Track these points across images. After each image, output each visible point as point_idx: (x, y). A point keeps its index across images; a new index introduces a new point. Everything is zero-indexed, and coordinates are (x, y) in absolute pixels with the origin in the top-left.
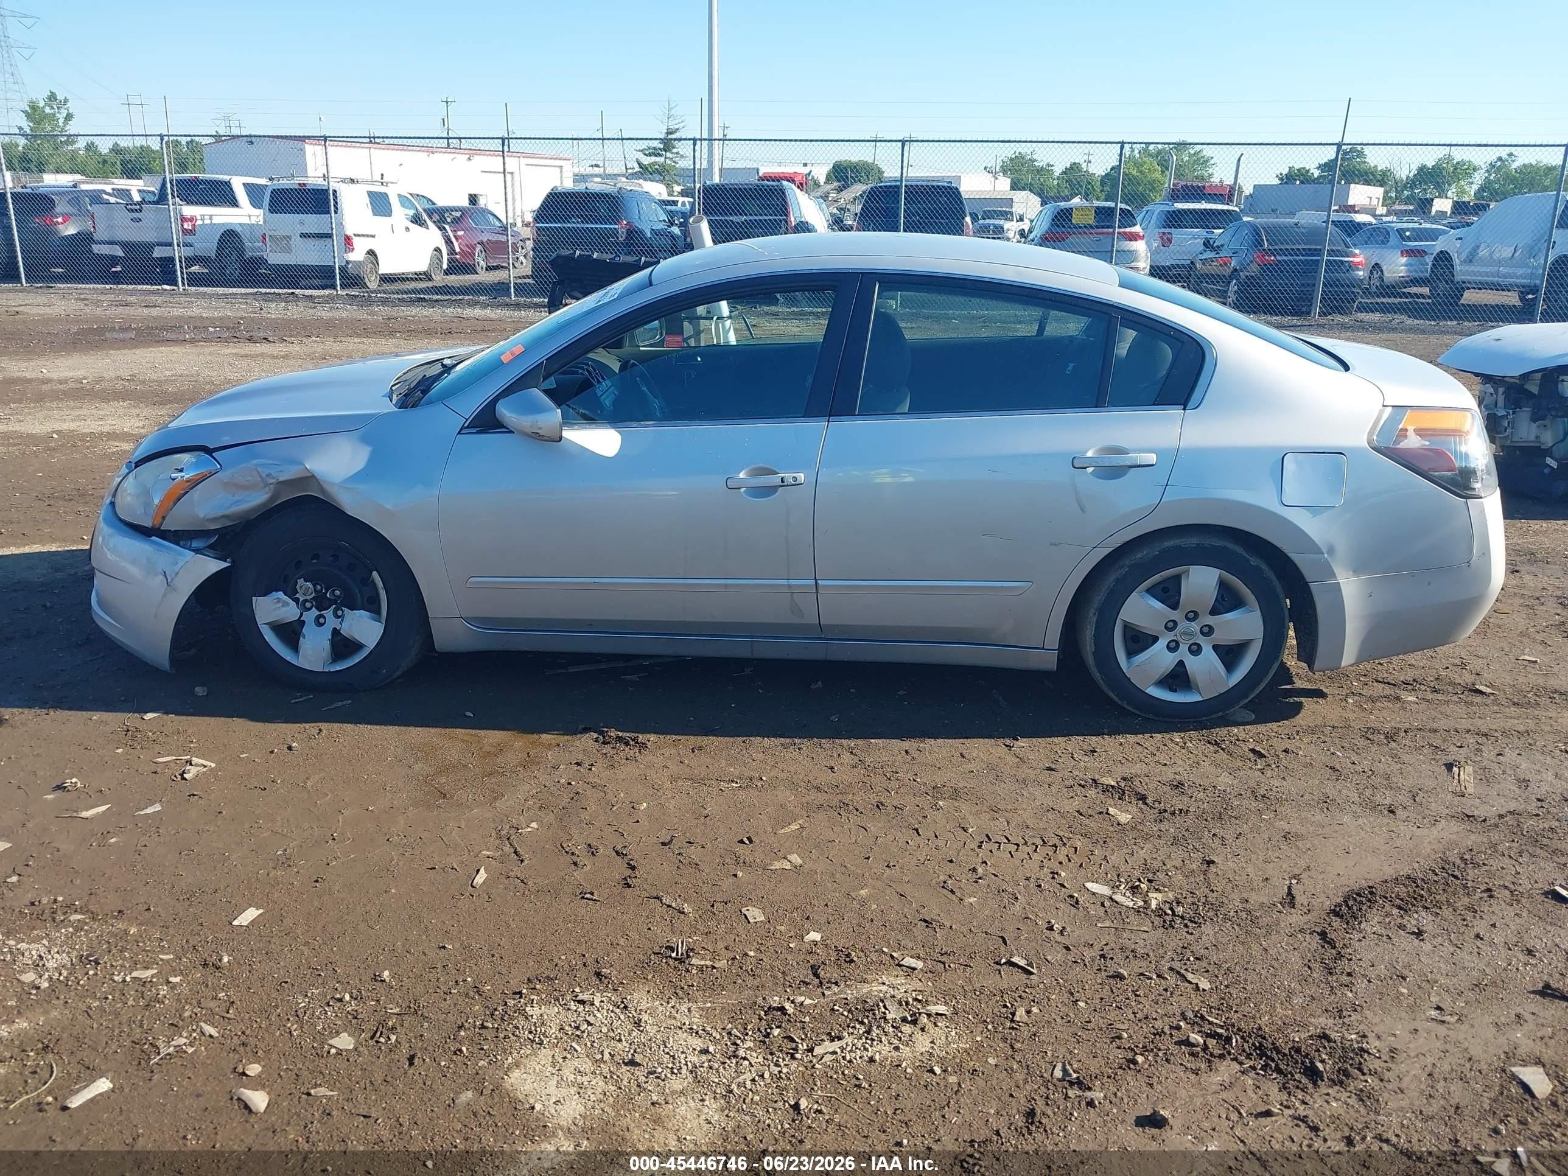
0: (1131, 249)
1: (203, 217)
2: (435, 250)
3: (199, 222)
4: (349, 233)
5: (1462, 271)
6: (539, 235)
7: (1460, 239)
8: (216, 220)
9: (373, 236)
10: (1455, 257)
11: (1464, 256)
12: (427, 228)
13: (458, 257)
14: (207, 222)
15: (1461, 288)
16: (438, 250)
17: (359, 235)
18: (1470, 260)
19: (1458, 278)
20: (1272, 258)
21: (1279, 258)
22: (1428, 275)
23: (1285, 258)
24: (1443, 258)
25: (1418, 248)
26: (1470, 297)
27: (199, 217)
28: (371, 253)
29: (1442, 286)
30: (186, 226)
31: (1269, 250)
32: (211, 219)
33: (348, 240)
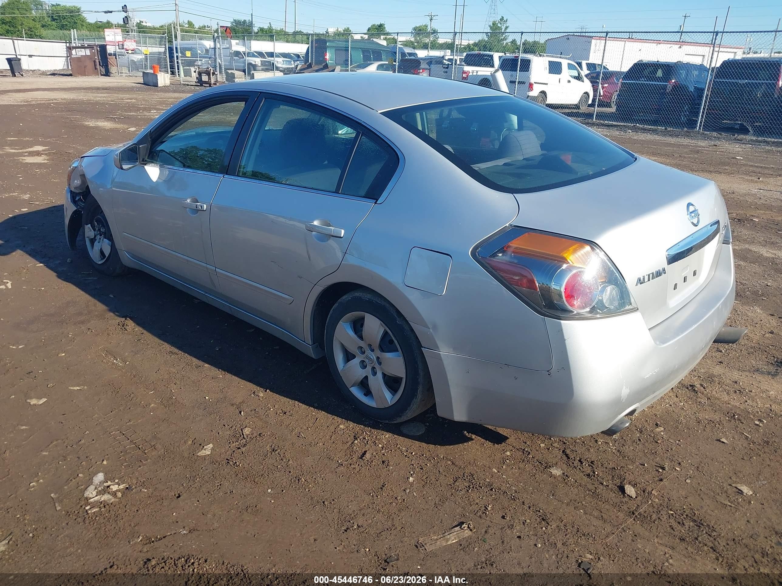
1: (473, 72)
2: (585, 93)
3: (471, 74)
4: (532, 81)
6: (622, 87)
8: (479, 73)
9: (547, 84)
12: (583, 81)
13: (601, 98)
14: (475, 74)
16: (587, 93)
17: (537, 83)
27: (471, 72)
28: (543, 93)
30: (464, 76)
32: (477, 73)
33: (531, 85)
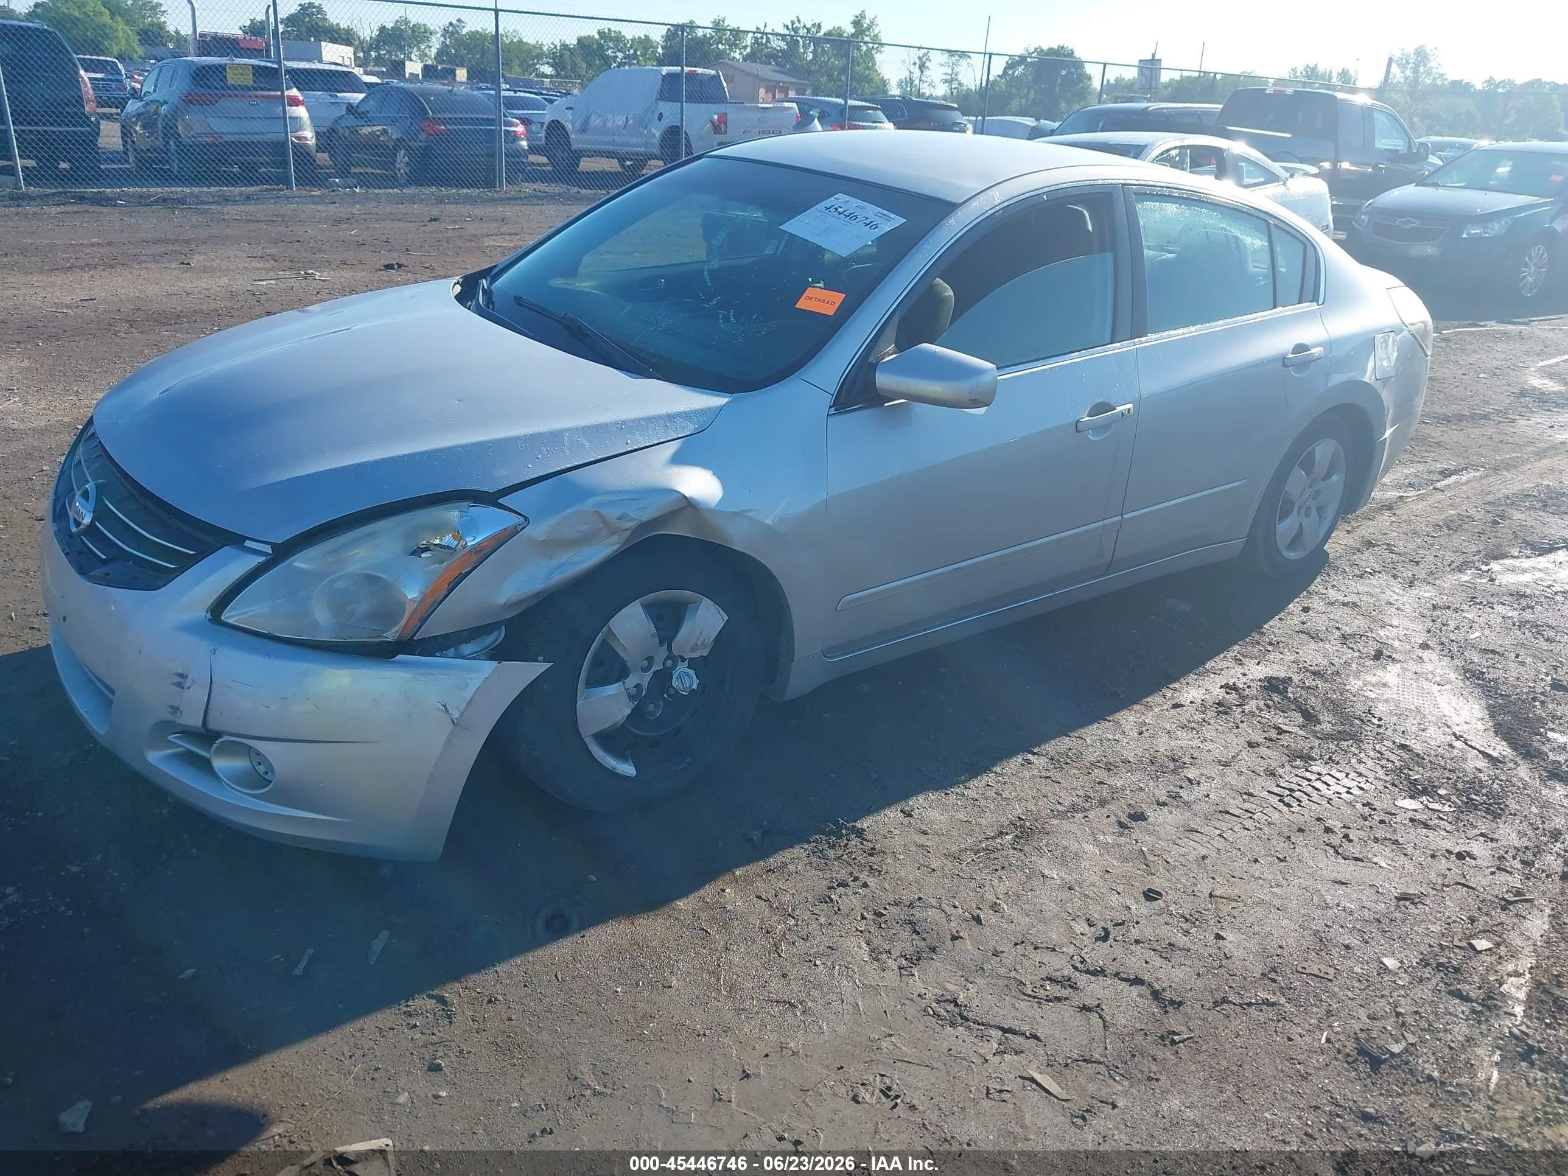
0: (295, 115)
5: (577, 141)
7: (571, 109)
10: (569, 126)
11: (578, 125)
15: (578, 155)
18: (584, 130)
19: (575, 146)
20: (443, 127)
21: (449, 127)
22: (543, 142)
23: (454, 127)
24: (556, 127)
25: (527, 116)
26: (587, 165)
29: (559, 154)
31: (434, 119)
